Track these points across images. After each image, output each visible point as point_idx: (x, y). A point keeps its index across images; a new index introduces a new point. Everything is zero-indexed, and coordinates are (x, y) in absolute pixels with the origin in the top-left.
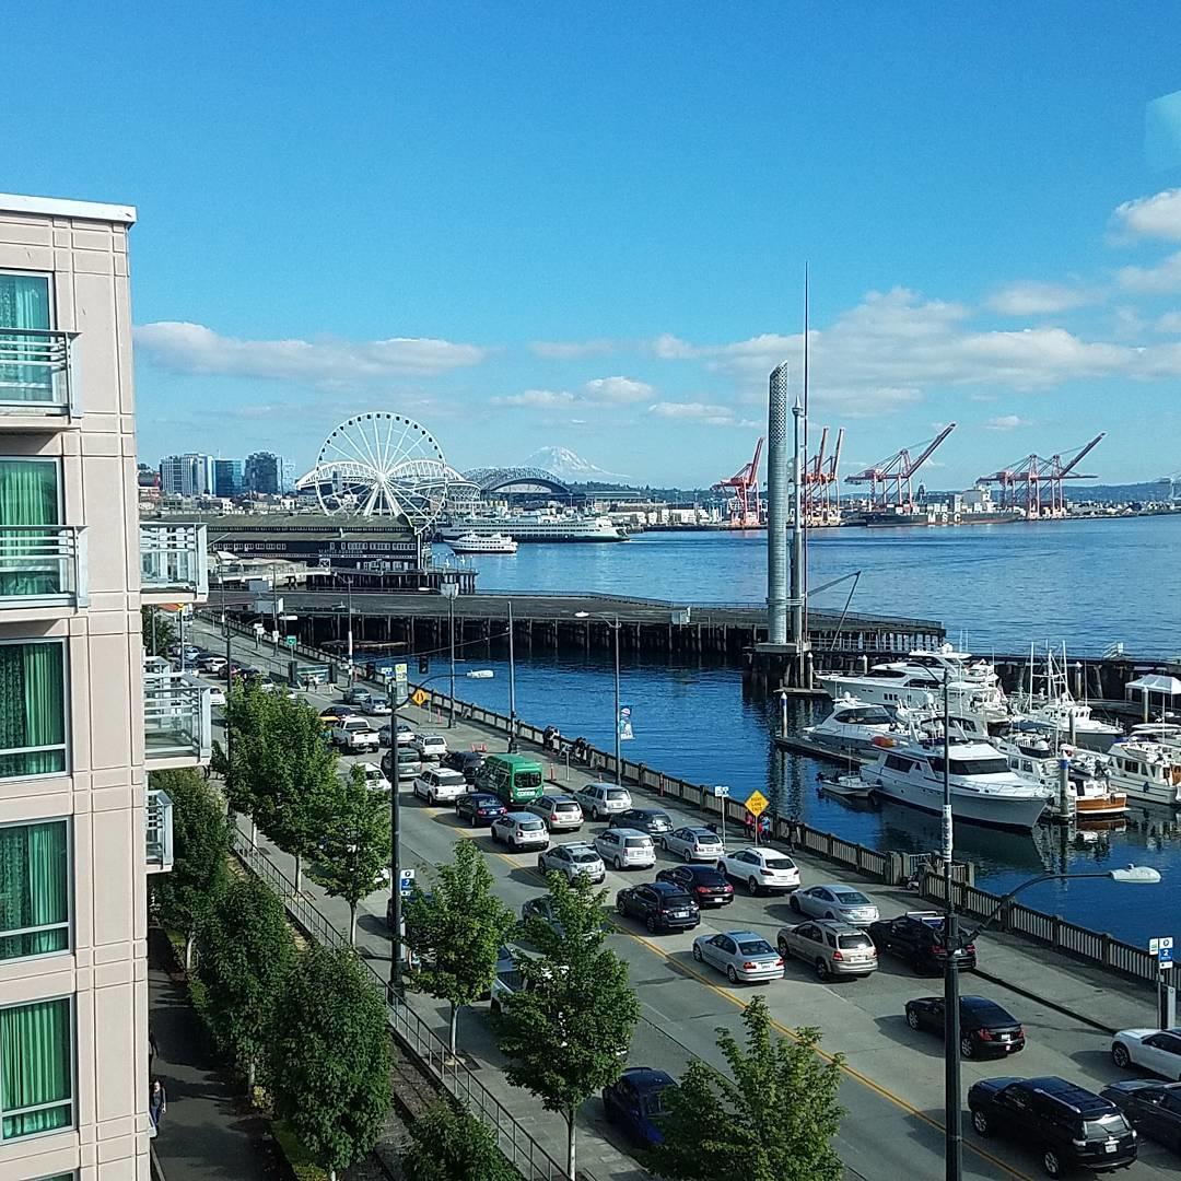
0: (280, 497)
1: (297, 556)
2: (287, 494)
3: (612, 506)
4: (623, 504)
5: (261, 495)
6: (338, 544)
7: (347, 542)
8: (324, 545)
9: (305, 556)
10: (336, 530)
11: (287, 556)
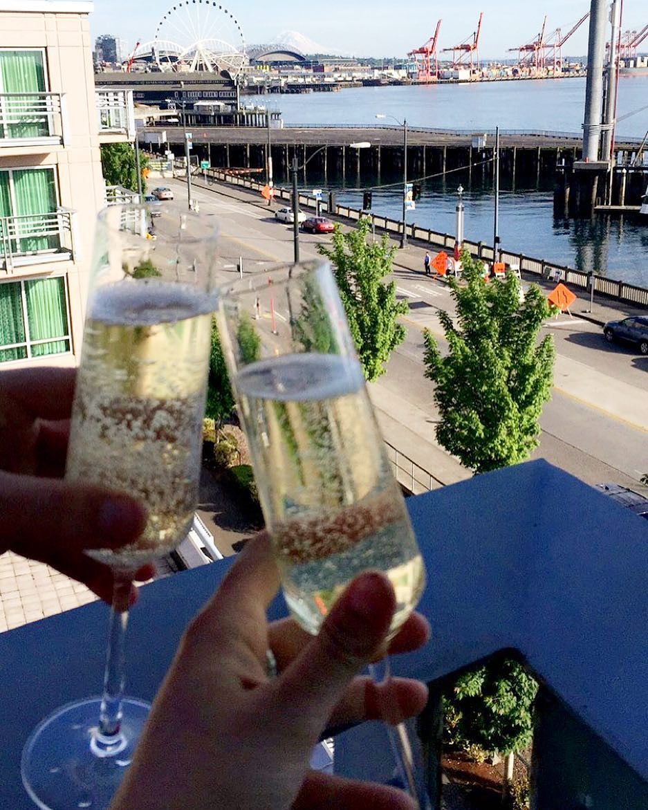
0: (120, 65)
1: (152, 102)
2: (124, 62)
3: (336, 69)
4: (343, 68)
5: (108, 64)
6: (180, 93)
7: (187, 92)
8: (170, 94)
9: (155, 102)
10: (178, 82)
11: (145, 102)
